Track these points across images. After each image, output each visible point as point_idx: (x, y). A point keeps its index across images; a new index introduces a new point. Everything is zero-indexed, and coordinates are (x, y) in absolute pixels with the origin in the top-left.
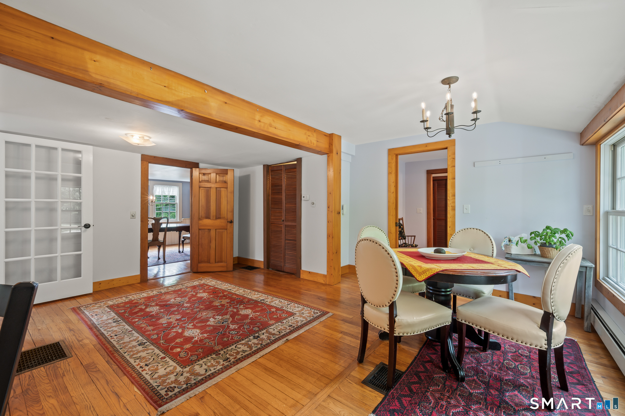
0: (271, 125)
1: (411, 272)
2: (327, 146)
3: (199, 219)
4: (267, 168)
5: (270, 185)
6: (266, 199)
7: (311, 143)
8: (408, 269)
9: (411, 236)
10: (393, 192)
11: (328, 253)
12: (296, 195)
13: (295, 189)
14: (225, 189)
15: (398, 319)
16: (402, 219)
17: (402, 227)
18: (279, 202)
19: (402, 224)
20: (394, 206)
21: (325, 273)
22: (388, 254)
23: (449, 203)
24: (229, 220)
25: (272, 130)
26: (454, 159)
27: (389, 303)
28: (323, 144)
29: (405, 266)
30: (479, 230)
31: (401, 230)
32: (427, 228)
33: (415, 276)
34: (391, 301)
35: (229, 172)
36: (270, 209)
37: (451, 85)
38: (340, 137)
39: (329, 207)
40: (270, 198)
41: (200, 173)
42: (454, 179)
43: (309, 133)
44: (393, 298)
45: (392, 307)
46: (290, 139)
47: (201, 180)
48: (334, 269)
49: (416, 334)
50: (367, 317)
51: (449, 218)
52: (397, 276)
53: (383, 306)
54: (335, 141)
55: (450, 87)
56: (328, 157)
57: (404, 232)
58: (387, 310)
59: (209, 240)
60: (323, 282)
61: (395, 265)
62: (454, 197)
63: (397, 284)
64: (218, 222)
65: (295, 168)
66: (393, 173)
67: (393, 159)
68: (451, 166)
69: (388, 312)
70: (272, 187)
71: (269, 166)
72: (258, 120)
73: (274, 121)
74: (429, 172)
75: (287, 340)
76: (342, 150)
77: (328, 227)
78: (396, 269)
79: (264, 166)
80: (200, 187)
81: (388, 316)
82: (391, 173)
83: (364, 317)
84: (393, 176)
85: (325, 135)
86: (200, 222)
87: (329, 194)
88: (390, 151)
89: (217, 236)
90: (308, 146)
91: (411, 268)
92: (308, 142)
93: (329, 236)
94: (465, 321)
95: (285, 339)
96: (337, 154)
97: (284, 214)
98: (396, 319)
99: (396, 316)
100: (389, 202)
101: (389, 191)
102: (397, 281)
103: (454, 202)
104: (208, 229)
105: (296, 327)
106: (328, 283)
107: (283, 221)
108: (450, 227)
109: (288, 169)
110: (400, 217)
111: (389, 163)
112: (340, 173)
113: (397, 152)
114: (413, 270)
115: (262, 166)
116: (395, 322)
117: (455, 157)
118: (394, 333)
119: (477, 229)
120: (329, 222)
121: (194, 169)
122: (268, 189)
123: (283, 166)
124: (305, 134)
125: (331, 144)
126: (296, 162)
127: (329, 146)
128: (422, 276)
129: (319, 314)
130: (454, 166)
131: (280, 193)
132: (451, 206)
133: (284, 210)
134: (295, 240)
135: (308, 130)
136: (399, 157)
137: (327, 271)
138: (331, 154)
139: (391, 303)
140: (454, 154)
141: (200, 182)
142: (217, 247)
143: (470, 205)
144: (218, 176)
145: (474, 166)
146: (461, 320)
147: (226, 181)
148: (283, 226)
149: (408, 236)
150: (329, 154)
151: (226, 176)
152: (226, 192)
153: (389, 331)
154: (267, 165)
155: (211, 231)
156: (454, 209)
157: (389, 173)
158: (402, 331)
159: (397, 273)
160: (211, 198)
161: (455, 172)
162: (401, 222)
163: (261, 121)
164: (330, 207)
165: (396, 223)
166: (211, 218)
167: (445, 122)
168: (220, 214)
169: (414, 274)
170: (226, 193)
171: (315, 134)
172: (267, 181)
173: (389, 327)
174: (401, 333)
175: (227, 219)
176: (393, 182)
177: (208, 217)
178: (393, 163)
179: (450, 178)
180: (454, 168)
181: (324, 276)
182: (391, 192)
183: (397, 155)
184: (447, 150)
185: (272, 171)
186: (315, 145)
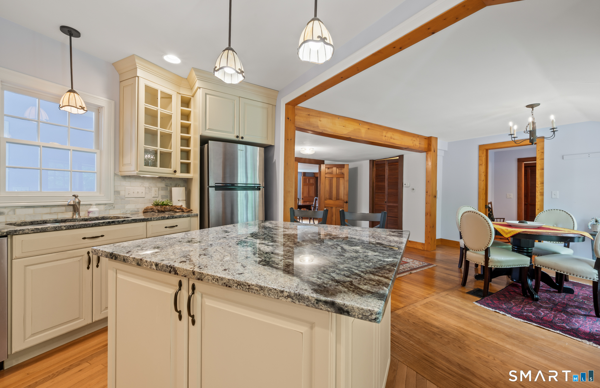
0: (391, 138)
1: (500, 232)
2: (426, 146)
3: (325, 199)
4: (373, 162)
5: (375, 175)
6: (371, 185)
7: (416, 146)
8: (498, 231)
9: (500, 219)
10: (483, 181)
11: (426, 227)
12: (397, 183)
13: (397, 178)
14: (343, 179)
15: (491, 258)
16: (491, 203)
17: (490, 210)
18: (382, 188)
19: (491, 207)
20: (484, 192)
21: (424, 242)
22: (485, 219)
23: (538, 189)
24: (345, 201)
25: (392, 141)
26: (542, 153)
27: (485, 248)
28: (424, 145)
29: (496, 229)
30: (562, 211)
31: (490, 213)
32: (518, 212)
33: (503, 235)
34: (486, 247)
35: (345, 167)
36: (375, 193)
37: (534, 108)
38: (437, 138)
39: (427, 192)
40: (375, 185)
41: (326, 168)
42: (543, 169)
43: (414, 139)
44: (488, 245)
45: (487, 251)
46: (402, 145)
47: (326, 172)
48: (431, 239)
49: (503, 267)
50: (468, 258)
51: (537, 202)
52: (491, 232)
53: (481, 250)
54: (433, 142)
55: (533, 110)
56: (427, 154)
57: (492, 214)
58: (483, 253)
59: (331, 215)
60: (422, 249)
61: (489, 226)
62: (543, 185)
63: (491, 237)
64: (338, 202)
65: (398, 162)
66: (484, 164)
67: (483, 153)
68: (539, 159)
69: (484, 254)
70: (376, 176)
71: (374, 160)
72: (384, 135)
73: (393, 135)
74: (520, 161)
75: (411, 273)
76: (438, 148)
77: (426, 207)
78: (490, 228)
79: (370, 161)
80: (325, 178)
81: (484, 256)
82: (481, 165)
83: (466, 258)
84: (483, 167)
85: (425, 138)
86: (326, 202)
87: (428, 182)
88: (481, 147)
89: (337, 212)
90: (413, 148)
91: (500, 230)
92: (414, 145)
93: (427, 214)
94: (540, 266)
95: (410, 272)
96: (434, 151)
97: (386, 197)
98: (490, 258)
99: (490, 256)
100: (479, 188)
101: (479, 179)
102: (491, 235)
103: (543, 189)
104: (331, 207)
105: (413, 268)
106: (425, 250)
107: (386, 202)
108: (538, 210)
109: (390, 163)
110: (489, 201)
111: (479, 157)
112: (436, 166)
113: (487, 148)
114: (502, 231)
115: (368, 161)
116: (489, 259)
117: (544, 151)
118: (488, 266)
119: (560, 210)
120: (427, 203)
121: (322, 165)
122: (373, 178)
123: (386, 161)
124: (412, 140)
125: (429, 145)
126: (398, 158)
127: (428, 146)
128: (508, 235)
129: (426, 264)
130: (543, 159)
131: (383, 180)
132: (540, 192)
133: (387, 194)
134: (397, 217)
135: (414, 137)
136: (489, 151)
137: (425, 241)
138: (430, 152)
139: (486, 248)
140: (543, 148)
141: (326, 174)
142: (336, 220)
143: (558, 192)
144: (338, 169)
145: (563, 159)
146: (538, 265)
147: (343, 173)
148: (385, 206)
149: (497, 219)
150: (428, 152)
151: (343, 169)
152: (343, 180)
153: (485, 265)
154: (373, 160)
155: (333, 208)
156: (542, 194)
157: (480, 165)
158: (494, 264)
159: (491, 230)
160: (333, 185)
161: (543, 164)
162: (490, 206)
163: (386, 136)
164: (429, 192)
165: (486, 206)
166: (333, 199)
167: (529, 134)
168: (339, 196)
169: (502, 234)
170: (343, 182)
171: (418, 139)
172: (372, 172)
173: (484, 262)
174: (493, 266)
175: (344, 200)
176: (483, 172)
177: (331, 198)
178: (484, 156)
179: (539, 169)
180: (543, 160)
181: (423, 244)
182: (481, 180)
183: (487, 150)
184: (536, 145)
185: (376, 164)
186: (418, 147)
